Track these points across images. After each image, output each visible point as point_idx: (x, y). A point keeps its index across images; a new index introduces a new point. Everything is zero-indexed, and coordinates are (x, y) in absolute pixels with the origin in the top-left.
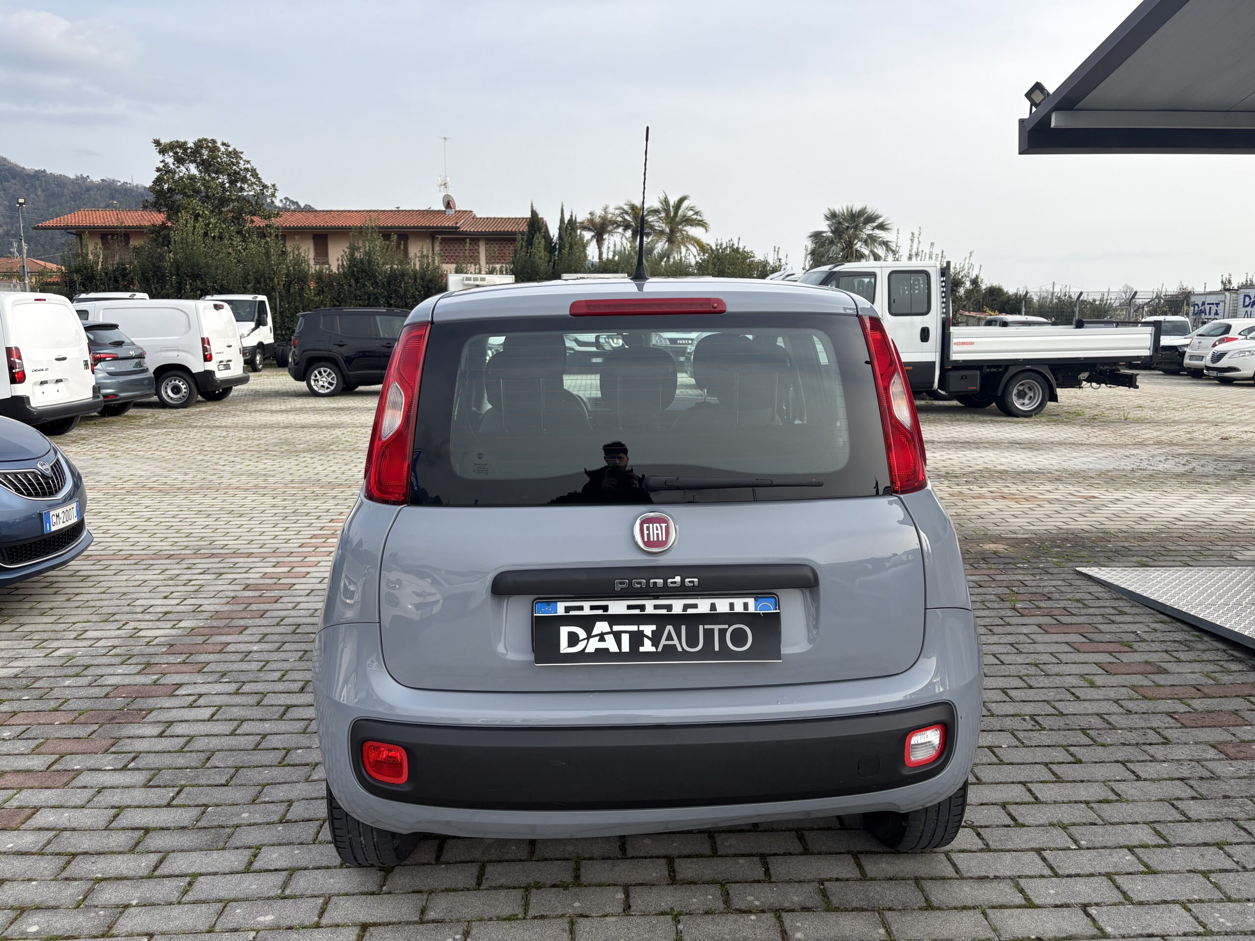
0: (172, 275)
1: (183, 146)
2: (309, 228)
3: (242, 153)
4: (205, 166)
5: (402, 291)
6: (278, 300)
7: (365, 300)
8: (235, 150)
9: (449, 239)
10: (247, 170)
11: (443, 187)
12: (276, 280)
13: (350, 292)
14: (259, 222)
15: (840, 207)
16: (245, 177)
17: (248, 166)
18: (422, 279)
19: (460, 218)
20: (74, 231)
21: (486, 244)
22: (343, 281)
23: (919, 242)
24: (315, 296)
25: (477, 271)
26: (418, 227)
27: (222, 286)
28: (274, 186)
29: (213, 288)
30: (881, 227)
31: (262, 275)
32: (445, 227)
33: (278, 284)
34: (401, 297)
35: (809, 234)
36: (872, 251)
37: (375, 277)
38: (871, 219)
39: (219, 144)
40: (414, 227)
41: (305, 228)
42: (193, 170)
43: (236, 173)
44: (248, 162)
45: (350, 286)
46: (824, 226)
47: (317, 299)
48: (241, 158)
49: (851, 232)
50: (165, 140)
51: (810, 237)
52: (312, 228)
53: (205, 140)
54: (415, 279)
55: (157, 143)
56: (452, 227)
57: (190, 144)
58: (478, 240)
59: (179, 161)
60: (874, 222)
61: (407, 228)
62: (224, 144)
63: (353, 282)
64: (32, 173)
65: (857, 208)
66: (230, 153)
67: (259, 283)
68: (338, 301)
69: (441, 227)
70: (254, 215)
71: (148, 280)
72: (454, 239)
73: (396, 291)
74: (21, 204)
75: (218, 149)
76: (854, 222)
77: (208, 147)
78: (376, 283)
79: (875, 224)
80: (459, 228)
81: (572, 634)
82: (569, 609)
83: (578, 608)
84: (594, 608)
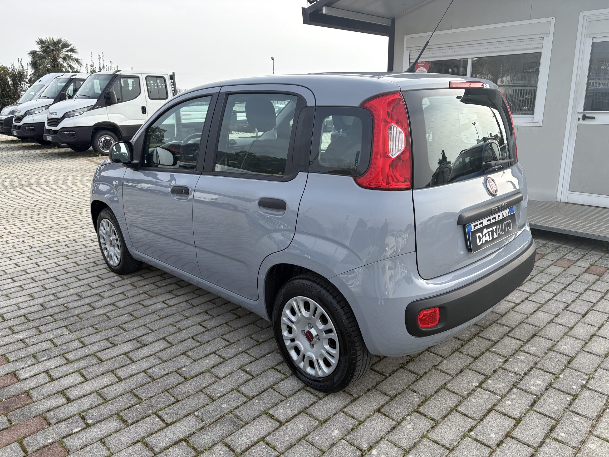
15: (45, 37)
23: (104, 61)
30: (72, 50)
35: (29, 52)
36: (68, 64)
38: (65, 45)
46: (37, 48)
49: (55, 52)
51: (29, 54)
60: (68, 47)
65: (56, 39)
76: (56, 46)
79: (68, 49)
81: (479, 236)
82: (475, 226)
83: (477, 225)
84: (480, 224)
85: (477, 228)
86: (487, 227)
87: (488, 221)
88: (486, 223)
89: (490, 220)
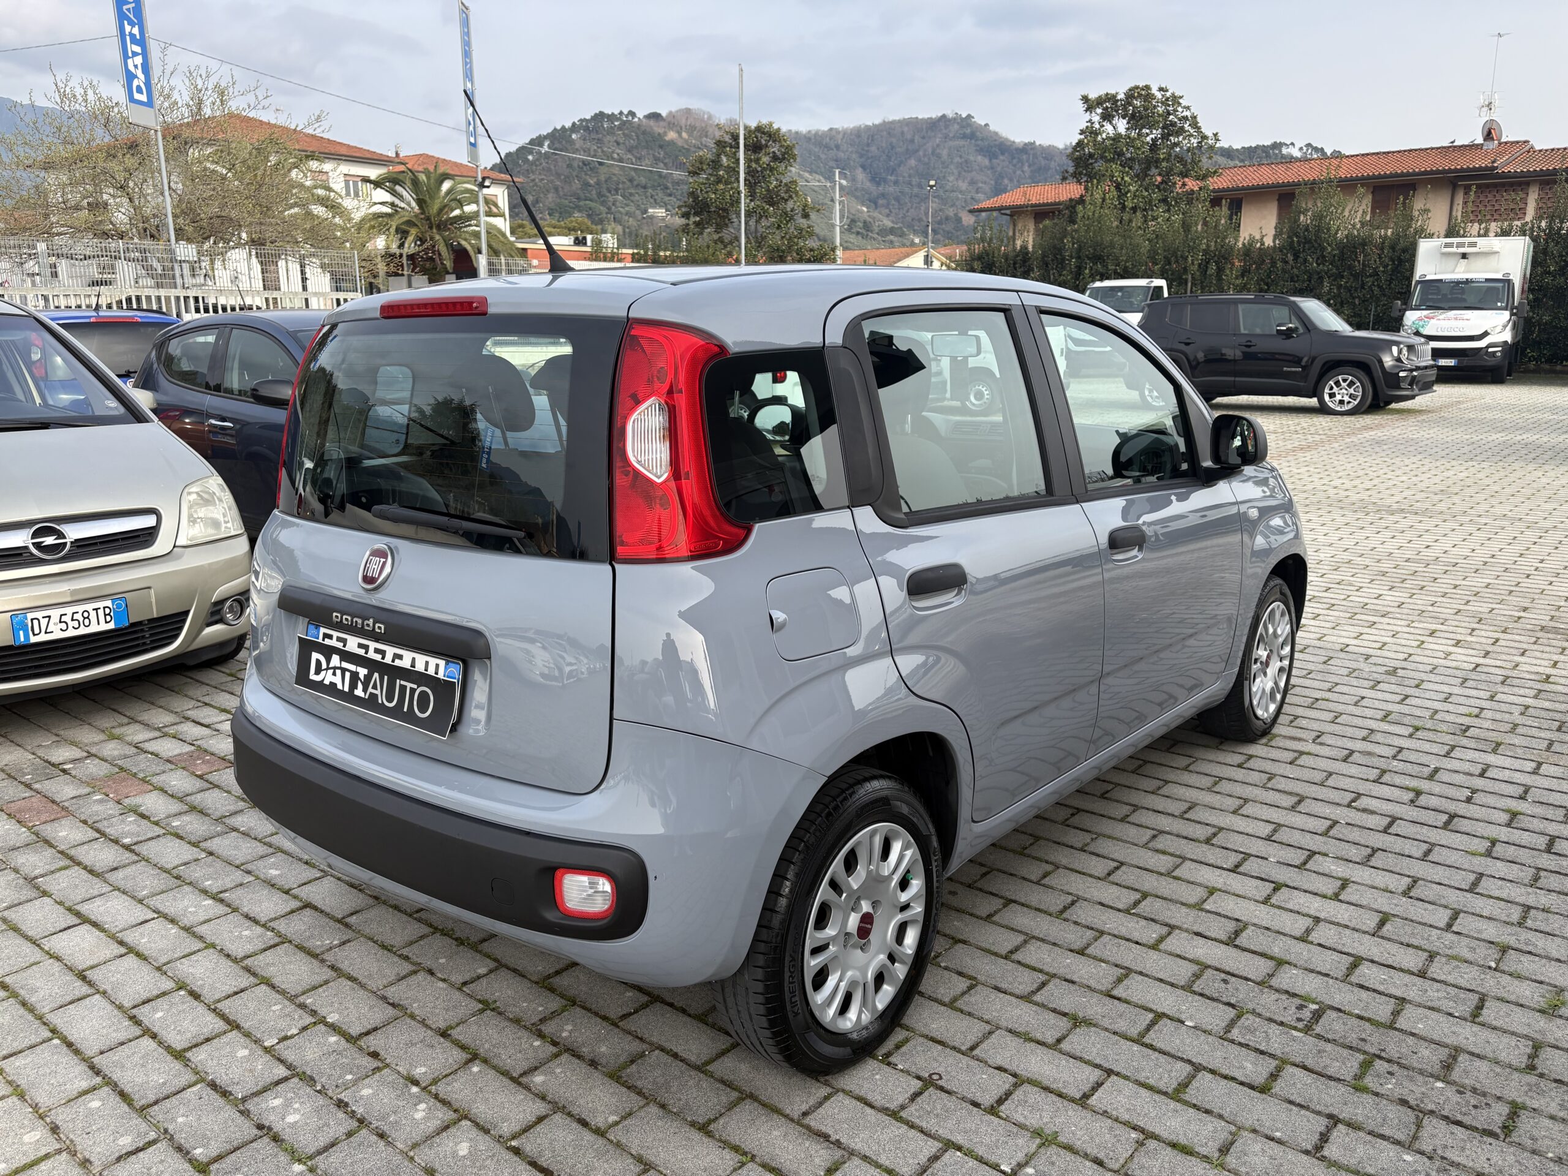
0: (1071, 257)
1: (1111, 98)
2: (1273, 186)
3: (1181, 97)
4: (1137, 120)
5: (1358, 267)
6: (1189, 285)
7: (1304, 281)
8: (1173, 94)
9: (1488, 186)
10: (1186, 118)
11: (1485, 109)
12: (1190, 259)
13: (1284, 271)
14: (1192, 184)
16: (1182, 128)
17: (1187, 113)
18: (1393, 248)
19: (1501, 154)
20: (1008, 212)
21: (1541, 189)
22: (1278, 256)
24: (1237, 278)
25: (1482, 232)
26: (1432, 172)
27: (1125, 269)
28: (1215, 135)
29: (1115, 272)
31: (1174, 254)
32: (1475, 169)
33: (1193, 263)
34: (1356, 276)
37: (1324, 249)
39: (1154, 91)
40: (1426, 173)
41: (1268, 186)
42: (1122, 125)
43: (1173, 124)
44: (1188, 108)
45: (1286, 262)
47: (1238, 282)
48: (1179, 104)
50: (1093, 96)
52: (1278, 185)
53: (1137, 87)
54: (1382, 249)
55: (1085, 99)
56: (1486, 168)
57: (1121, 96)
58: (1528, 184)
59: (1107, 117)
61: (1414, 174)
62: (1161, 89)
63: (1290, 257)
64: (1021, 146)
66: (1167, 99)
67: (1170, 264)
68: (1267, 284)
69: (1468, 169)
70: (1186, 176)
71: (1047, 265)
72: (1495, 185)
73: (1350, 268)
74: (932, 187)
75: (1153, 97)
77: (1140, 95)
78: (1324, 257)
80: (1497, 168)
81: (318, 662)
82: (326, 636)
83: (330, 637)
84: (339, 639)
85: (327, 642)
86: (346, 656)
87: (360, 646)
88: (353, 644)
89: (366, 648)
